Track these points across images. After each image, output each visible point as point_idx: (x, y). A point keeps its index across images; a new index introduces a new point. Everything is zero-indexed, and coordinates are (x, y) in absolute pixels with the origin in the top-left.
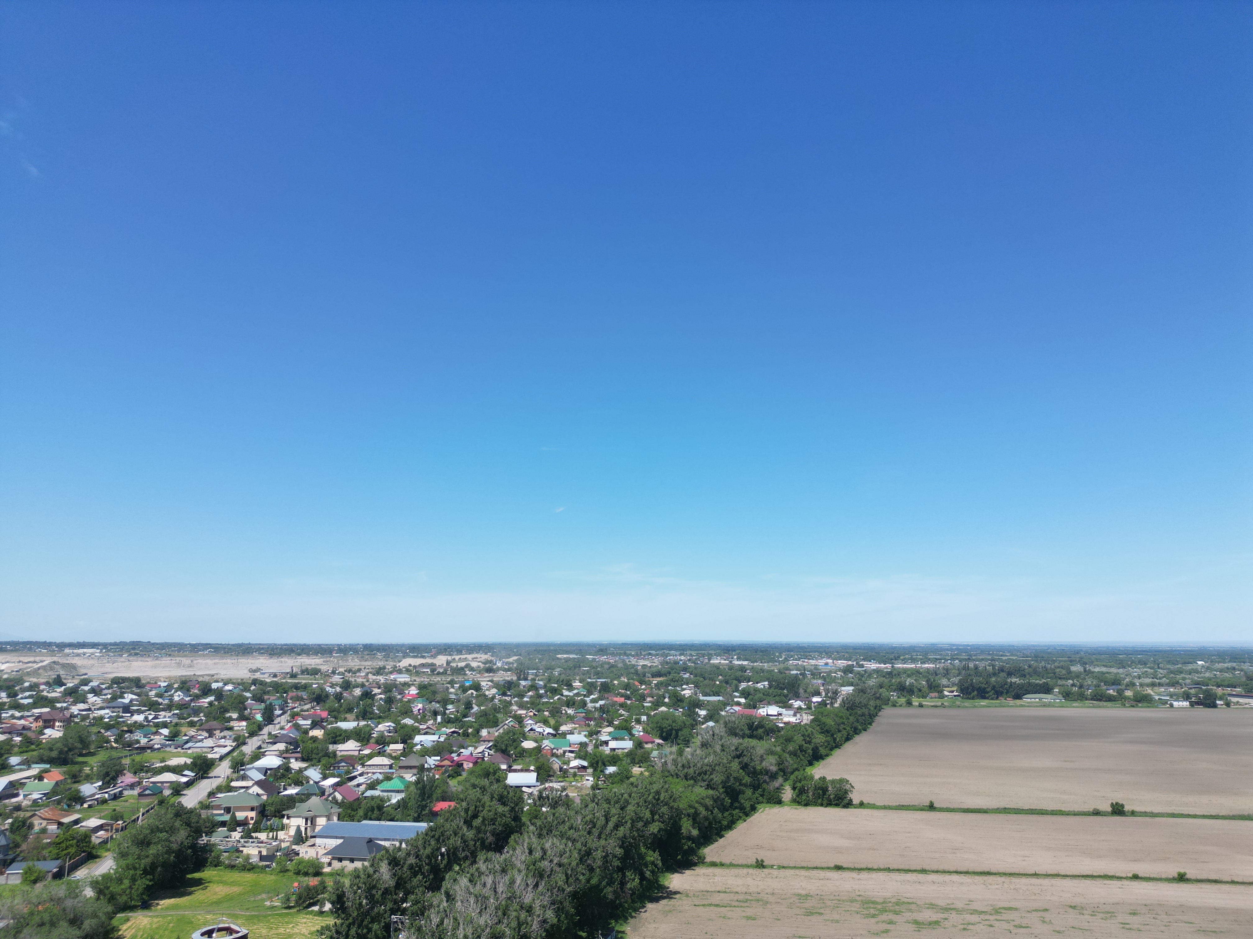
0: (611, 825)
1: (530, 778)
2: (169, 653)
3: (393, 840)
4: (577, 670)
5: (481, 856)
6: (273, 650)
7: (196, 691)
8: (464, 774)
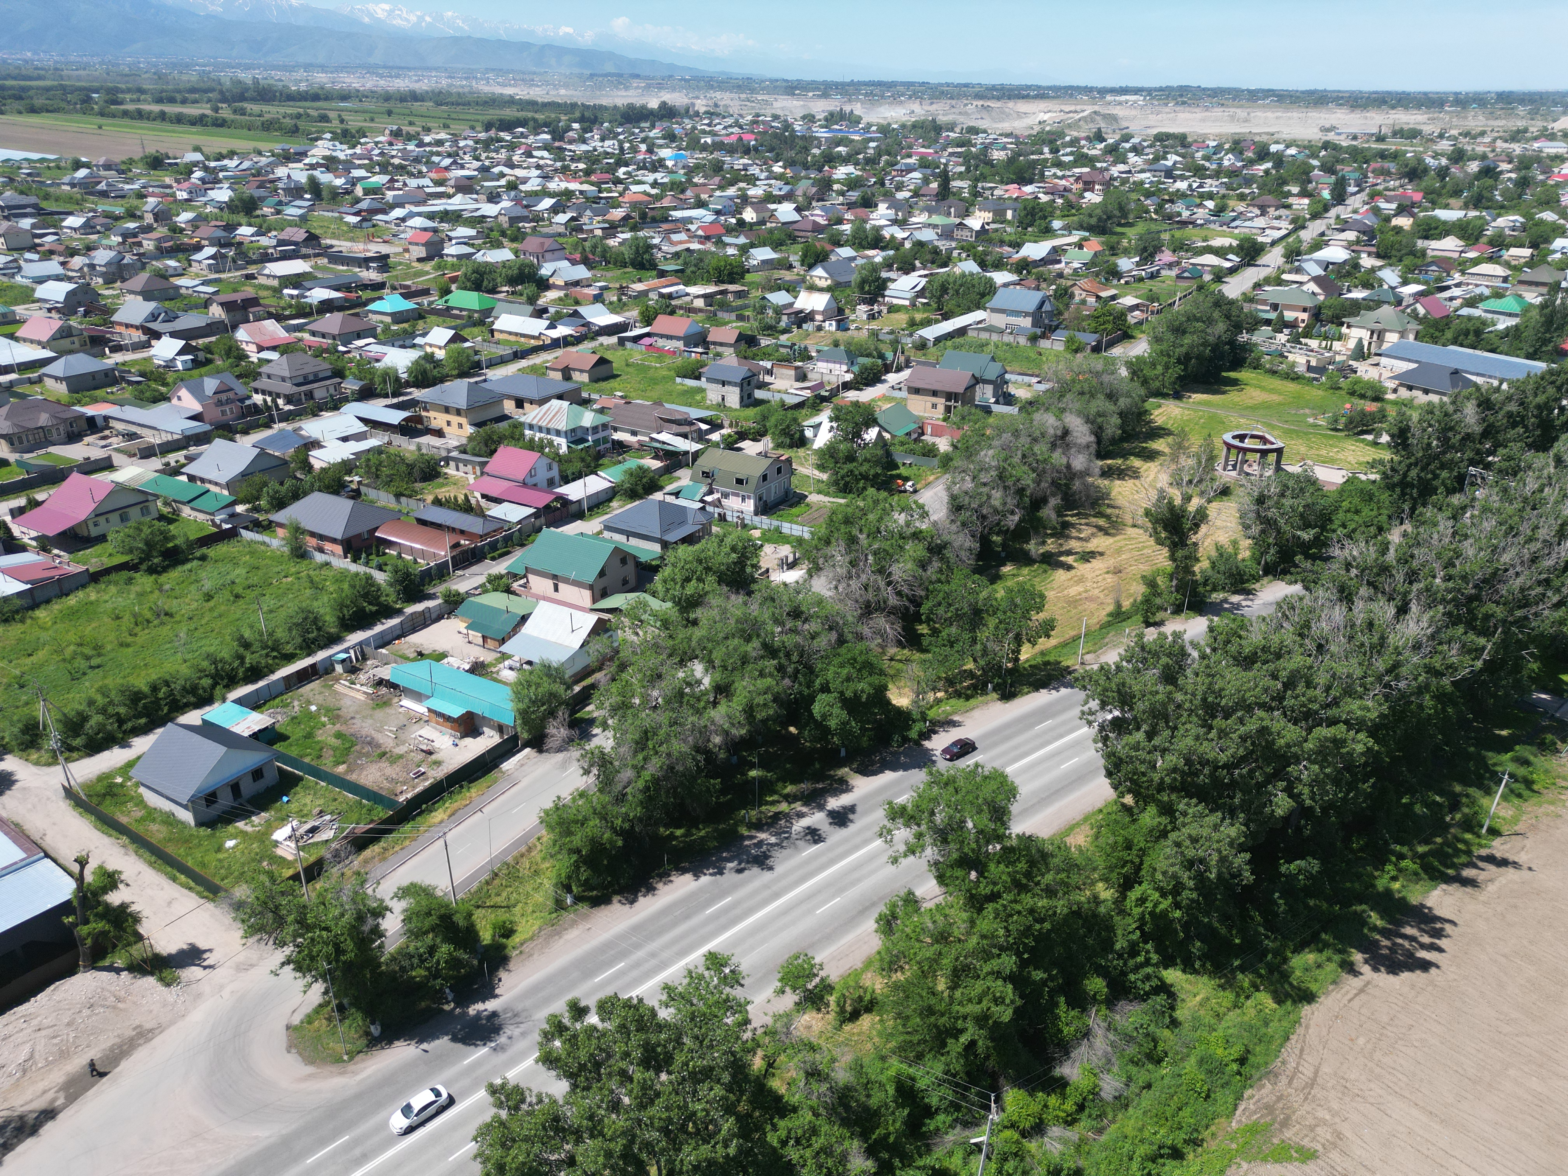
2: (1222, 102)
3: (1490, 377)
6: (1356, 99)
7: (1251, 155)
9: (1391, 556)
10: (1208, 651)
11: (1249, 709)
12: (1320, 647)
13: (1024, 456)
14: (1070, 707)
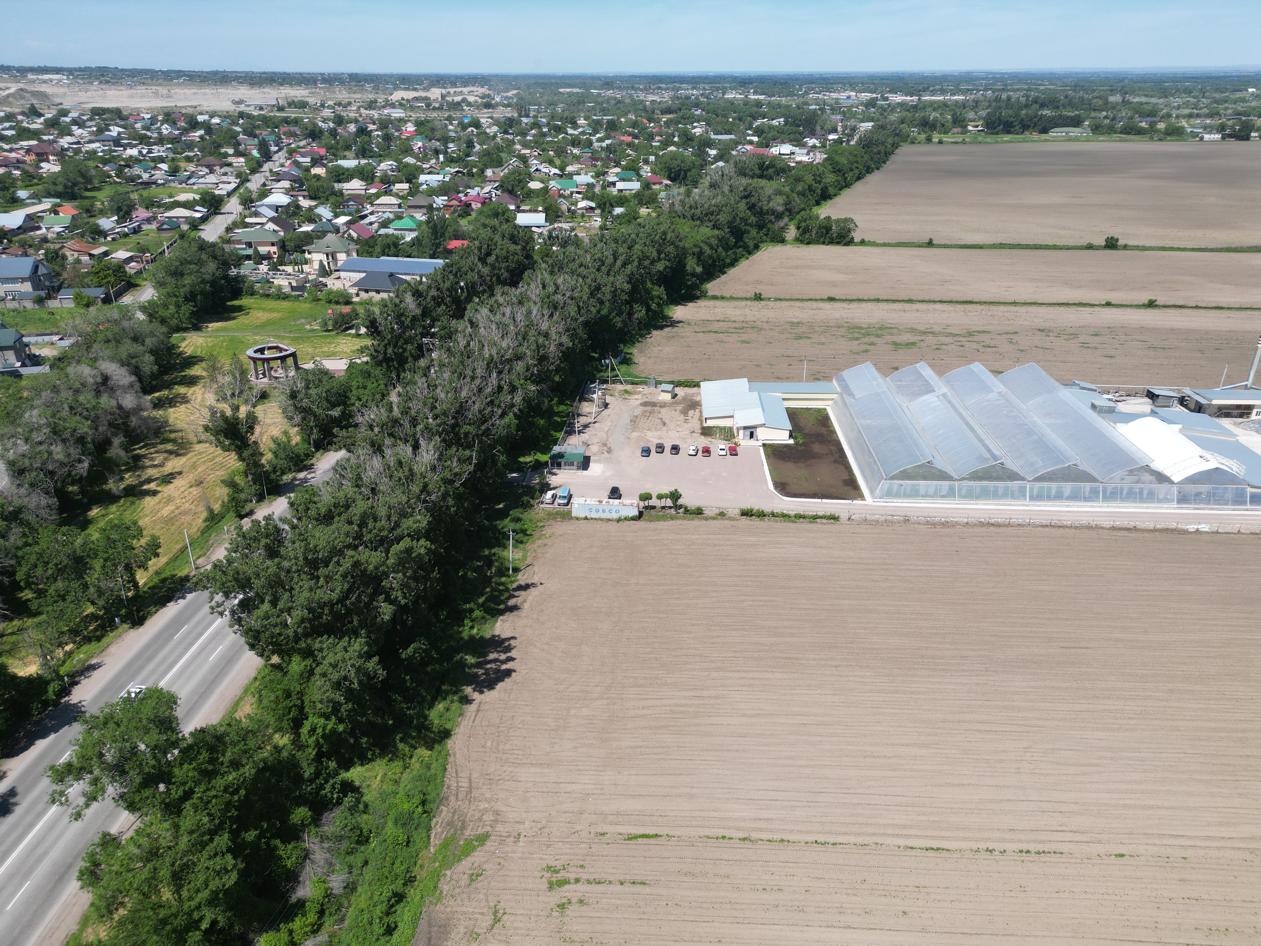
0: (619, 263)
1: (539, 218)
2: (142, 81)
3: (413, 274)
4: (581, 106)
5: (498, 290)
6: (252, 78)
7: (183, 124)
8: (474, 215)
9: (396, 412)
10: (295, 521)
11: (341, 553)
12: (373, 490)
13: (71, 408)
14: (200, 607)
